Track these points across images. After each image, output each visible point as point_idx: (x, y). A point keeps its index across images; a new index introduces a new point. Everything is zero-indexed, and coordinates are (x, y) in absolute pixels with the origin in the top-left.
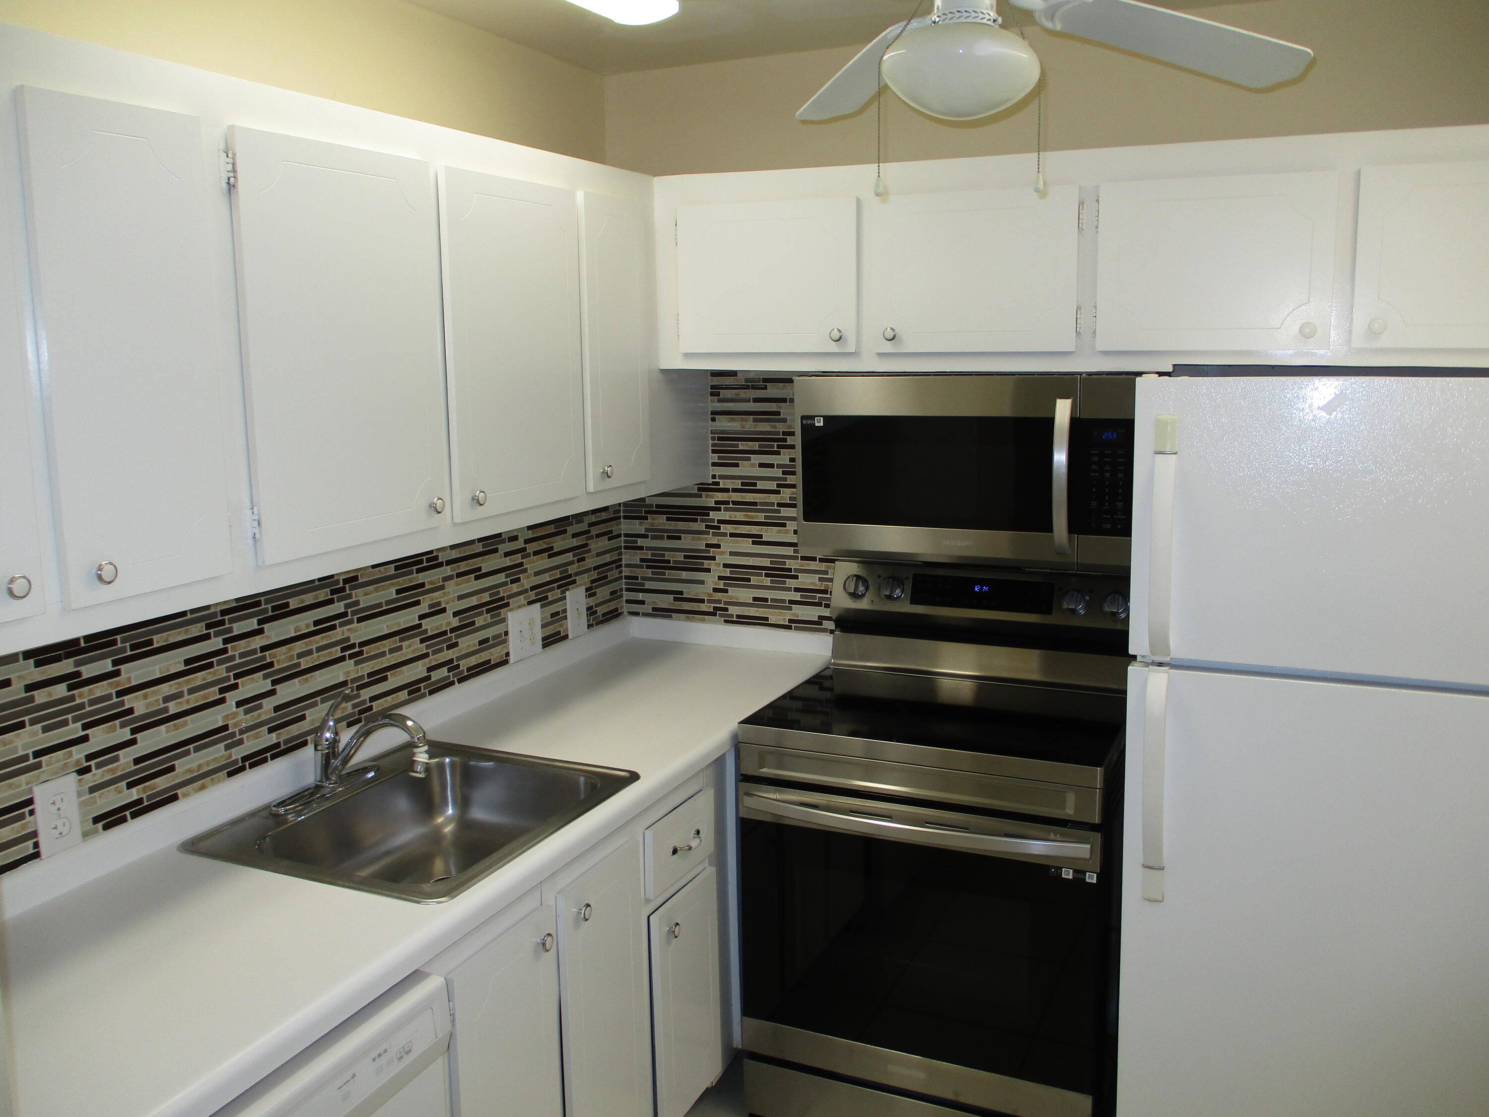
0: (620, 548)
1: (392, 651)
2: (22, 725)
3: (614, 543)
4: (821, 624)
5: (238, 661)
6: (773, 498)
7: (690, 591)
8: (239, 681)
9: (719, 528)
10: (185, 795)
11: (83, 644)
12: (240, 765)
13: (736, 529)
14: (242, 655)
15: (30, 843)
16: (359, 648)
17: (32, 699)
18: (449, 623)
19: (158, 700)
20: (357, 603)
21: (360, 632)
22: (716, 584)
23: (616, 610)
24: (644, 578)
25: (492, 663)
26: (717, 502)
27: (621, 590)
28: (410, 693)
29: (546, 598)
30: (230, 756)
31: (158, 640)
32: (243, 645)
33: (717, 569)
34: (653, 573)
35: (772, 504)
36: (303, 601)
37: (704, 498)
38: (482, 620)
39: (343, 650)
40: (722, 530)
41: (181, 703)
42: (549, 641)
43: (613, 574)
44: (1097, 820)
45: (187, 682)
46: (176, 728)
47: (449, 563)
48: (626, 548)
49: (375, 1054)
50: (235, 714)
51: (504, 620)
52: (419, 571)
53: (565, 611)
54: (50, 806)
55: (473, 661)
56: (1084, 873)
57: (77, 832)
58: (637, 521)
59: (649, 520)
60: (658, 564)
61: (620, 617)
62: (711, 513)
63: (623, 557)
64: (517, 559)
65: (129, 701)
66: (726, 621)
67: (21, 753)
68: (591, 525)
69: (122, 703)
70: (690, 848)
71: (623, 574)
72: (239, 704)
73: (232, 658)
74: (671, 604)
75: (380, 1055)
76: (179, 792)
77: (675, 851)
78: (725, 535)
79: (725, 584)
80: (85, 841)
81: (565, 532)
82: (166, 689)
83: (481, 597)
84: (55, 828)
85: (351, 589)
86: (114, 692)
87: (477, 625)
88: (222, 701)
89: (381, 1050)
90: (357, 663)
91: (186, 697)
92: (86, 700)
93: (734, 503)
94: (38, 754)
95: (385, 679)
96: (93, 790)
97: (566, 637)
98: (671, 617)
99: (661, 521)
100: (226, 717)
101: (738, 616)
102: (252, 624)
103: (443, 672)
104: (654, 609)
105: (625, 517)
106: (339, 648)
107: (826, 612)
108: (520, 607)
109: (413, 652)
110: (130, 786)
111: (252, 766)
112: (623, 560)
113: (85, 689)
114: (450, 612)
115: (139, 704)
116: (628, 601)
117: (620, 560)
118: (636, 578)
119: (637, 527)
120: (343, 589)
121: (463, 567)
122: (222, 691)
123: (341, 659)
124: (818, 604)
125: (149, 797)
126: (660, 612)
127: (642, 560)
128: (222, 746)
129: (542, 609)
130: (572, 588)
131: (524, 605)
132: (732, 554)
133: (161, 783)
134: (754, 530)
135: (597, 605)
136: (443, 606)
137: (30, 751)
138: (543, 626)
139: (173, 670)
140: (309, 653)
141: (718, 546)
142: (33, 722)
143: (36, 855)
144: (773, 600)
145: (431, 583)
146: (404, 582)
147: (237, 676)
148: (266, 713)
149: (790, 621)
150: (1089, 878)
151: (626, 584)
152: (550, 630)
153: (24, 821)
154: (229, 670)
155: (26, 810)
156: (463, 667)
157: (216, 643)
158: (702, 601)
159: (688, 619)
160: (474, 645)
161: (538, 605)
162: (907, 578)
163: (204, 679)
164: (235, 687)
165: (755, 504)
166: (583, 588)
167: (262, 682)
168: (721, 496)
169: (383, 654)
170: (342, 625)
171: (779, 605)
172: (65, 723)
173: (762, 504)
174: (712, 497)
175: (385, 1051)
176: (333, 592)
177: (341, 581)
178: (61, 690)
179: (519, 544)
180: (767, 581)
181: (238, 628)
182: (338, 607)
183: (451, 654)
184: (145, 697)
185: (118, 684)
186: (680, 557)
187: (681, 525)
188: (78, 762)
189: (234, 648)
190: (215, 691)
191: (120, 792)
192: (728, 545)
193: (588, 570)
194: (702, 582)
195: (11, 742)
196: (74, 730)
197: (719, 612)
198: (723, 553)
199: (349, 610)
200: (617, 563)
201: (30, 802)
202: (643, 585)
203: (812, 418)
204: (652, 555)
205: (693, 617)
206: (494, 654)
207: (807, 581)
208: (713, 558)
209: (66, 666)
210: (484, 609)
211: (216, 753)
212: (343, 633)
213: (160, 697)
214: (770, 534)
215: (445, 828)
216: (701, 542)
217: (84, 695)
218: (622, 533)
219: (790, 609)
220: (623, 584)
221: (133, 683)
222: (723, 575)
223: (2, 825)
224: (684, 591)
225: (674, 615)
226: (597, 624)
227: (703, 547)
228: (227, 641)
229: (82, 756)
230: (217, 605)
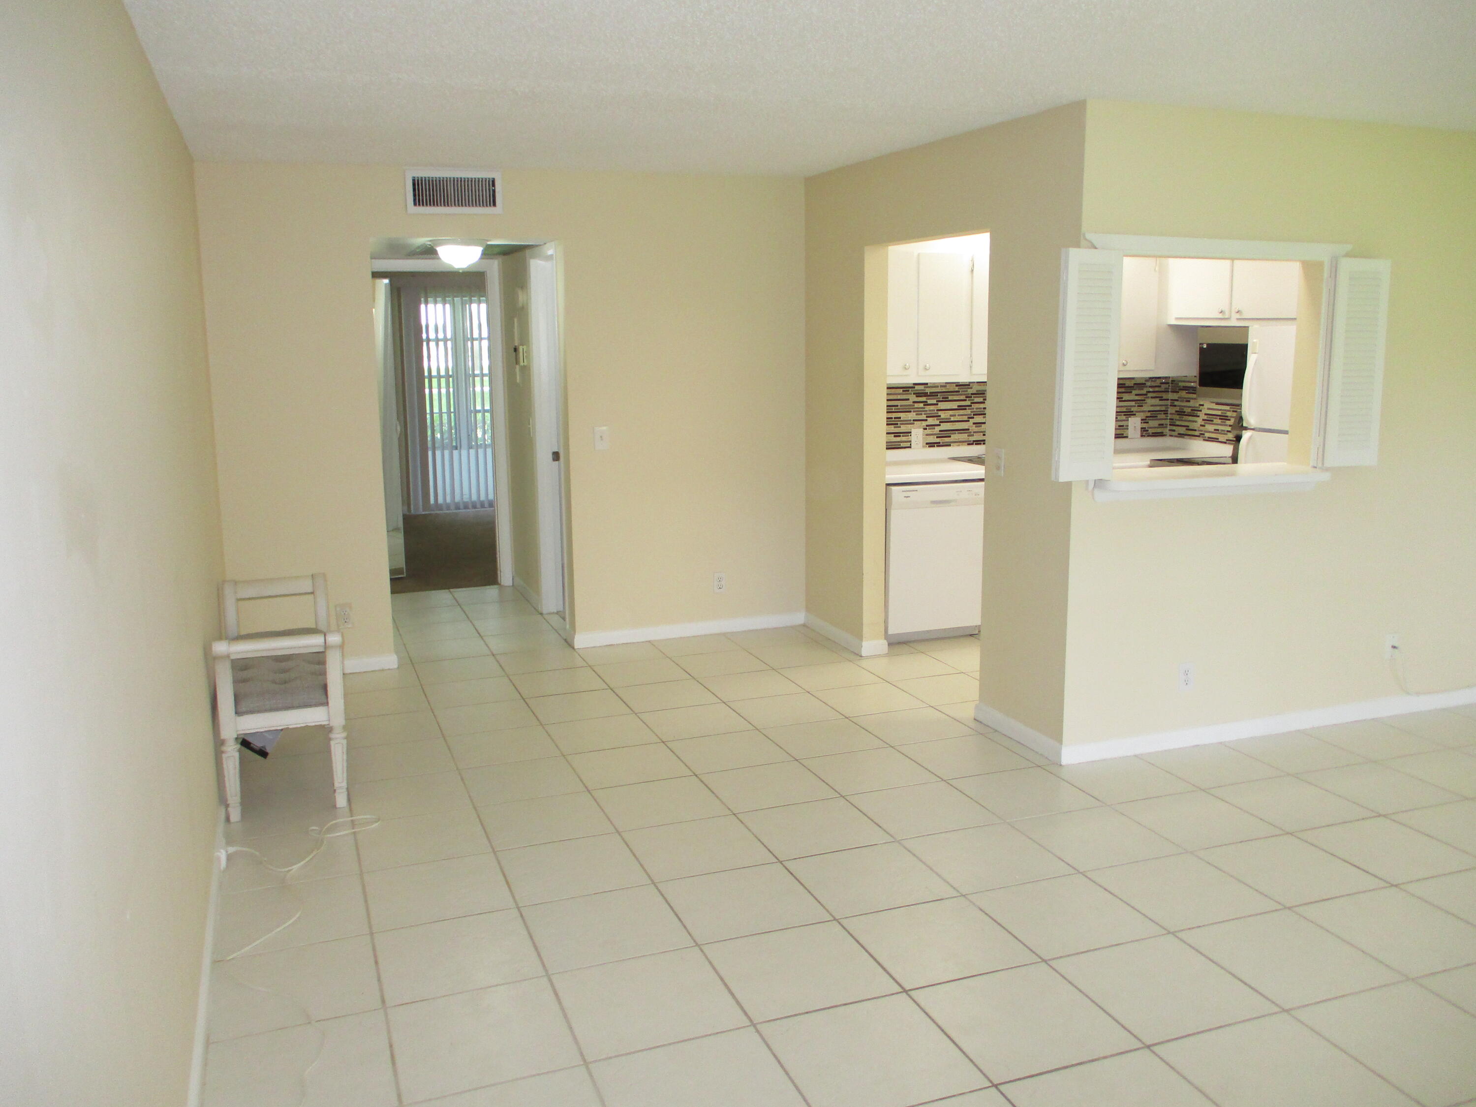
0: (1167, 405)
2: (910, 412)
3: (1163, 402)
7: (1192, 426)
8: (975, 416)
10: (953, 446)
12: (972, 442)
14: (977, 409)
15: (909, 443)
17: (914, 406)
22: (1201, 423)
23: (1158, 432)
24: (1176, 420)
30: (969, 439)
31: (950, 398)
32: (977, 405)
33: (1202, 416)
34: (1179, 418)
41: (955, 418)
43: (1160, 416)
45: (958, 412)
46: (953, 425)
48: (1171, 406)
50: (972, 427)
53: (1128, 426)
54: (915, 435)
57: (921, 445)
59: (1180, 393)
60: (1181, 413)
61: (1163, 436)
63: (1169, 410)
65: (940, 413)
66: (1204, 440)
67: (910, 419)
68: (1148, 392)
69: (938, 413)
71: (1169, 418)
72: (974, 423)
73: (973, 409)
74: (1184, 431)
76: (951, 444)
79: (1204, 423)
80: (923, 448)
81: (1131, 392)
82: (951, 412)
84: (916, 442)
86: (936, 409)
88: (969, 421)
89: (970, 490)
91: (957, 417)
92: (928, 410)
94: (914, 420)
96: (927, 435)
98: (1183, 437)
99: (1183, 393)
100: (969, 426)
101: (1209, 438)
102: (981, 400)
104: (1179, 434)
105: (1172, 392)
110: (938, 437)
111: (976, 444)
115: (943, 415)
116: (1170, 430)
117: (1167, 411)
118: (1173, 419)
119: (1175, 396)
122: (969, 418)
125: (943, 443)
126: (1181, 435)
127: (1176, 411)
128: (967, 435)
130: (1135, 417)
132: (1209, 409)
133: (946, 440)
135: (1148, 428)
137: (912, 419)
139: (954, 408)
141: (1203, 405)
142: (914, 412)
143: (910, 447)
144: (1221, 430)
147: (974, 415)
148: (983, 429)
149: (1227, 440)
151: (1170, 422)
152: (1119, 432)
153: (908, 437)
154: (971, 412)
155: (909, 434)
157: (968, 403)
158: (1195, 430)
159: (1190, 439)
163: (963, 413)
164: (973, 418)
166: (1141, 419)
167: (982, 418)
172: (922, 414)
178: (921, 405)
180: (1219, 421)
181: (976, 400)
184: (945, 413)
185: (937, 407)
186: (1189, 410)
187: (1191, 396)
188: (924, 426)
189: (974, 406)
190: (966, 417)
191: (935, 438)
193: (1143, 411)
194: (1196, 422)
195: (908, 415)
196: (924, 417)
197: (1201, 435)
198: (1205, 408)
200: (1165, 412)
201: (910, 432)
202: (1175, 423)
203: (1203, 344)
204: (1180, 409)
205: (1192, 438)
208: (1201, 411)
209: (923, 399)
211: (964, 437)
213: (949, 415)
216: (1197, 403)
217: (928, 408)
218: (1170, 398)
220: (1168, 422)
221: (941, 408)
222: (1204, 418)
223: (903, 436)
224: (1190, 426)
225: (1186, 437)
226: (1148, 436)
227: (1197, 405)
228: (972, 403)
229: (925, 425)
230: (970, 391)
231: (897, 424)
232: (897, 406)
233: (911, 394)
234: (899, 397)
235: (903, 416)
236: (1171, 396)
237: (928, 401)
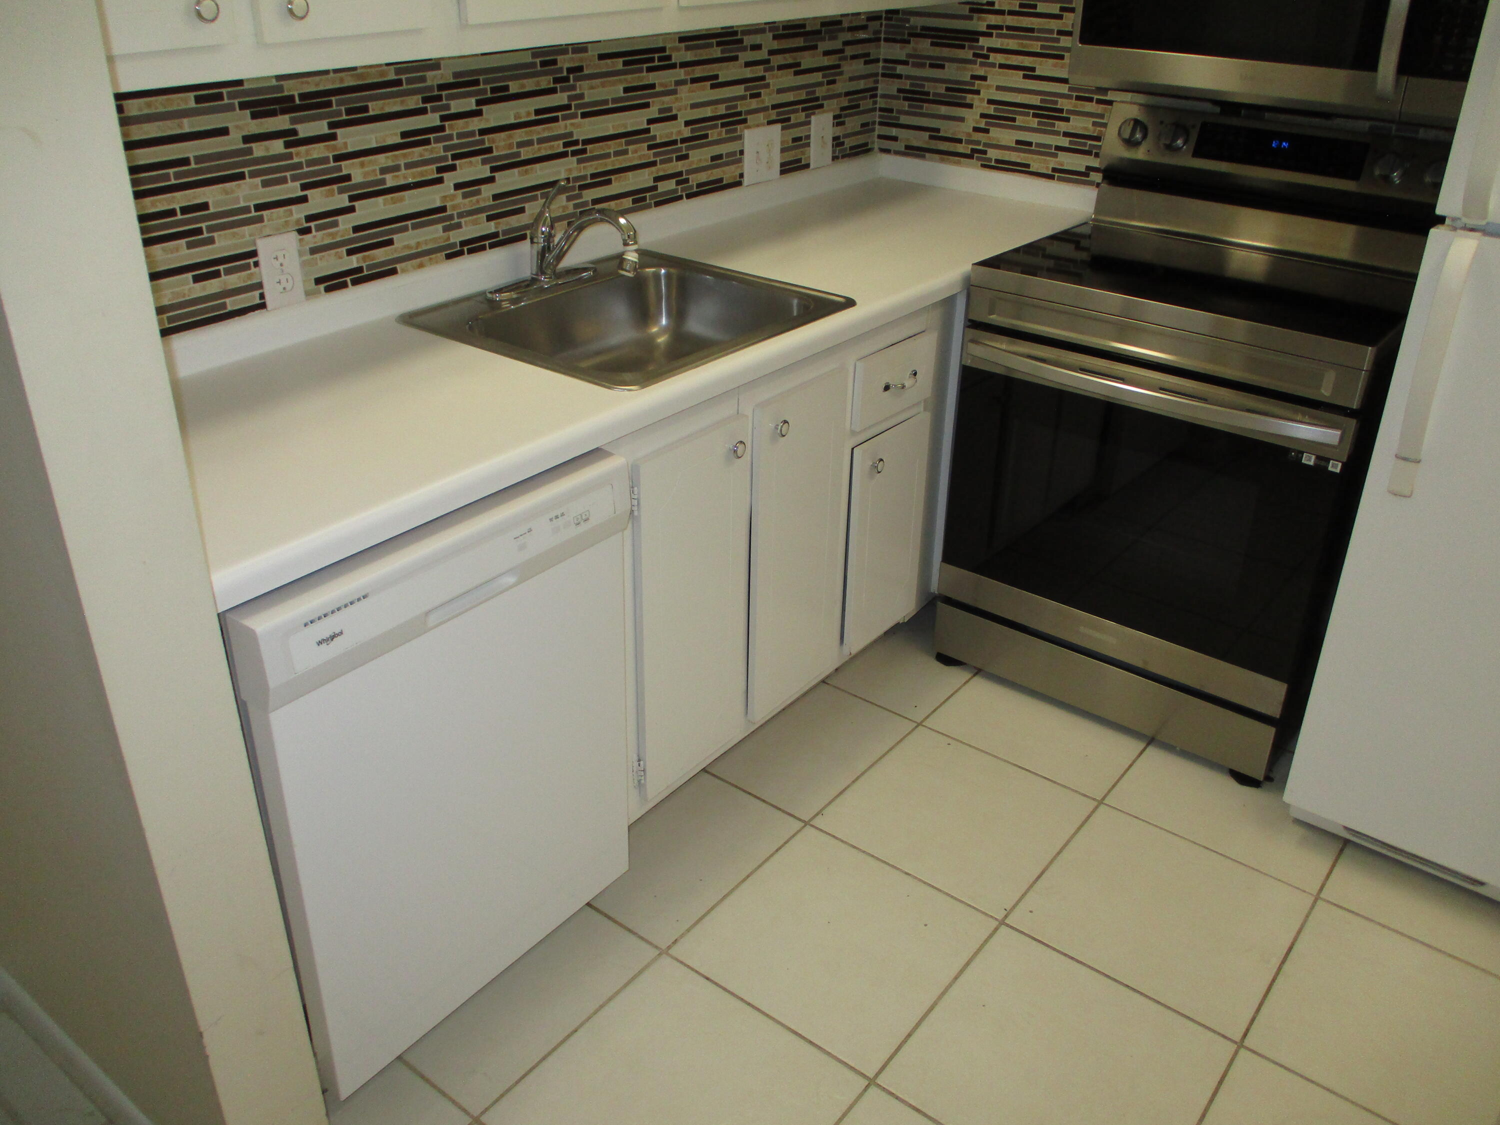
0: (876, 75)
1: (617, 153)
2: (241, 176)
3: (871, 69)
4: (1087, 175)
5: (456, 141)
6: (1054, 25)
7: (948, 128)
8: (457, 162)
9: (987, 57)
10: (403, 271)
11: (297, 102)
12: (459, 249)
13: (1007, 59)
14: (460, 136)
15: (257, 293)
16: (583, 145)
17: (250, 151)
18: (679, 132)
19: (374, 171)
20: (581, 96)
21: (585, 129)
22: (977, 122)
23: (866, 144)
24: (899, 112)
25: (724, 183)
26: (989, 27)
27: (874, 123)
28: (634, 202)
29: (789, 119)
30: (448, 239)
31: (375, 108)
32: (460, 125)
33: (980, 105)
34: (910, 106)
35: (1051, 31)
36: (523, 86)
37: (975, 21)
38: (716, 134)
39: (566, 145)
40: (991, 60)
41: (397, 176)
42: (787, 168)
43: (867, 104)
44: (1355, 405)
45: (405, 156)
46: (394, 201)
47: (684, 65)
48: (884, 75)
49: (553, 515)
50: (453, 197)
51: (740, 138)
52: (650, 70)
53: (808, 137)
54: (273, 260)
55: (703, 177)
56: (1328, 460)
57: (300, 290)
58: (898, 45)
59: (912, 45)
60: (917, 96)
61: (870, 153)
62: (981, 39)
63: (879, 86)
64: (759, 71)
65: (347, 167)
66: (983, 166)
67: (242, 204)
68: (846, 43)
69: (339, 169)
70: (903, 387)
71: (878, 106)
72: (458, 186)
73: (450, 137)
74: (925, 142)
75: (557, 517)
76: (398, 266)
77: (887, 388)
78: (993, 65)
79: (987, 124)
80: (307, 300)
81: (815, 47)
82: (383, 160)
83: (716, 108)
84: (279, 282)
85: (575, 80)
86: (331, 155)
87: (710, 139)
88: (440, 181)
89: (558, 512)
90: (580, 162)
91: (403, 171)
92: (303, 160)
93: (1009, 28)
94: (259, 207)
95: (609, 182)
96: (314, 251)
97: (807, 166)
98: (923, 157)
99: (924, 46)
100: (444, 198)
101: (997, 161)
102: (470, 104)
103: (671, 185)
104: (907, 147)
105: (886, 40)
106: (561, 142)
107: (1095, 163)
108: (758, 126)
109: (640, 157)
110: (350, 252)
111: (471, 251)
112: (879, 89)
113: (302, 149)
114: (681, 121)
115: (357, 172)
116: (880, 137)
117: (876, 89)
118: (891, 111)
119: (897, 51)
120: (566, 79)
121: (699, 72)
122: (440, 170)
123: (563, 155)
124: (1088, 153)
125: (369, 267)
126: (913, 151)
127: (899, 91)
128: (440, 227)
129: (784, 132)
130: (819, 113)
131: (763, 125)
132: (999, 88)
133: (381, 255)
134: (1027, 61)
135: (846, 136)
136: (674, 112)
137: (252, 204)
138: (783, 150)
139: (390, 141)
140: (529, 143)
141: (984, 78)
142: (253, 175)
143: (262, 306)
144: (1038, 145)
145: (661, 85)
146: (633, 80)
147: (455, 157)
148: (484, 200)
149: (1054, 170)
150: (1333, 467)
151: (880, 117)
152: (790, 156)
153: (249, 272)
154: (446, 148)
155: (251, 261)
156: (693, 181)
157: (432, 119)
158: (959, 141)
159: (942, 161)
160: (706, 160)
161: (778, 126)
162: (1194, 126)
163: (421, 155)
164: (453, 168)
165: (1031, 30)
166: (830, 116)
167: (480, 166)
168: (993, 19)
169: (607, 156)
170: (565, 118)
171: (1044, 151)
172: (284, 181)
173: (1040, 31)
174: (984, 20)
175: (563, 515)
176: (556, 81)
177: (565, 70)
178: (277, 146)
179: (762, 55)
180: (1034, 122)
181: (456, 106)
182: (560, 98)
183: (680, 166)
184: (362, 165)
185: (335, 148)
186: (941, 89)
187: (946, 52)
188: (298, 221)
189: (451, 127)
190: (432, 169)
191: (341, 258)
192: (997, 78)
193: (838, 96)
194: (962, 119)
195: (232, 192)
196: (293, 189)
197: (977, 155)
198: (989, 87)
199: (573, 103)
200: (872, 92)
201: (254, 254)
202: (898, 119)
204: (912, 85)
205: (948, 159)
206: (727, 173)
207: (1078, 125)
208: (977, 92)
209: (281, 122)
210: (720, 122)
211: (433, 234)
212: (566, 127)
213: (377, 168)
214: (1045, 67)
215: (659, 338)
216: (966, 73)
217: (302, 154)
218: (881, 57)
219: (1055, 156)
220: (876, 116)
221: (350, 149)
222: (986, 112)
223: (228, 272)
224: (942, 128)
225: (927, 155)
226: (843, 157)
227: (968, 79)
228: (443, 118)
229: (302, 216)
230: (434, 78)
231: (199, 231)
232: (185, 162)
233: (230, 108)
234: (188, 126)
235: (210, 195)
236: (886, 51)
237: (299, 127)
